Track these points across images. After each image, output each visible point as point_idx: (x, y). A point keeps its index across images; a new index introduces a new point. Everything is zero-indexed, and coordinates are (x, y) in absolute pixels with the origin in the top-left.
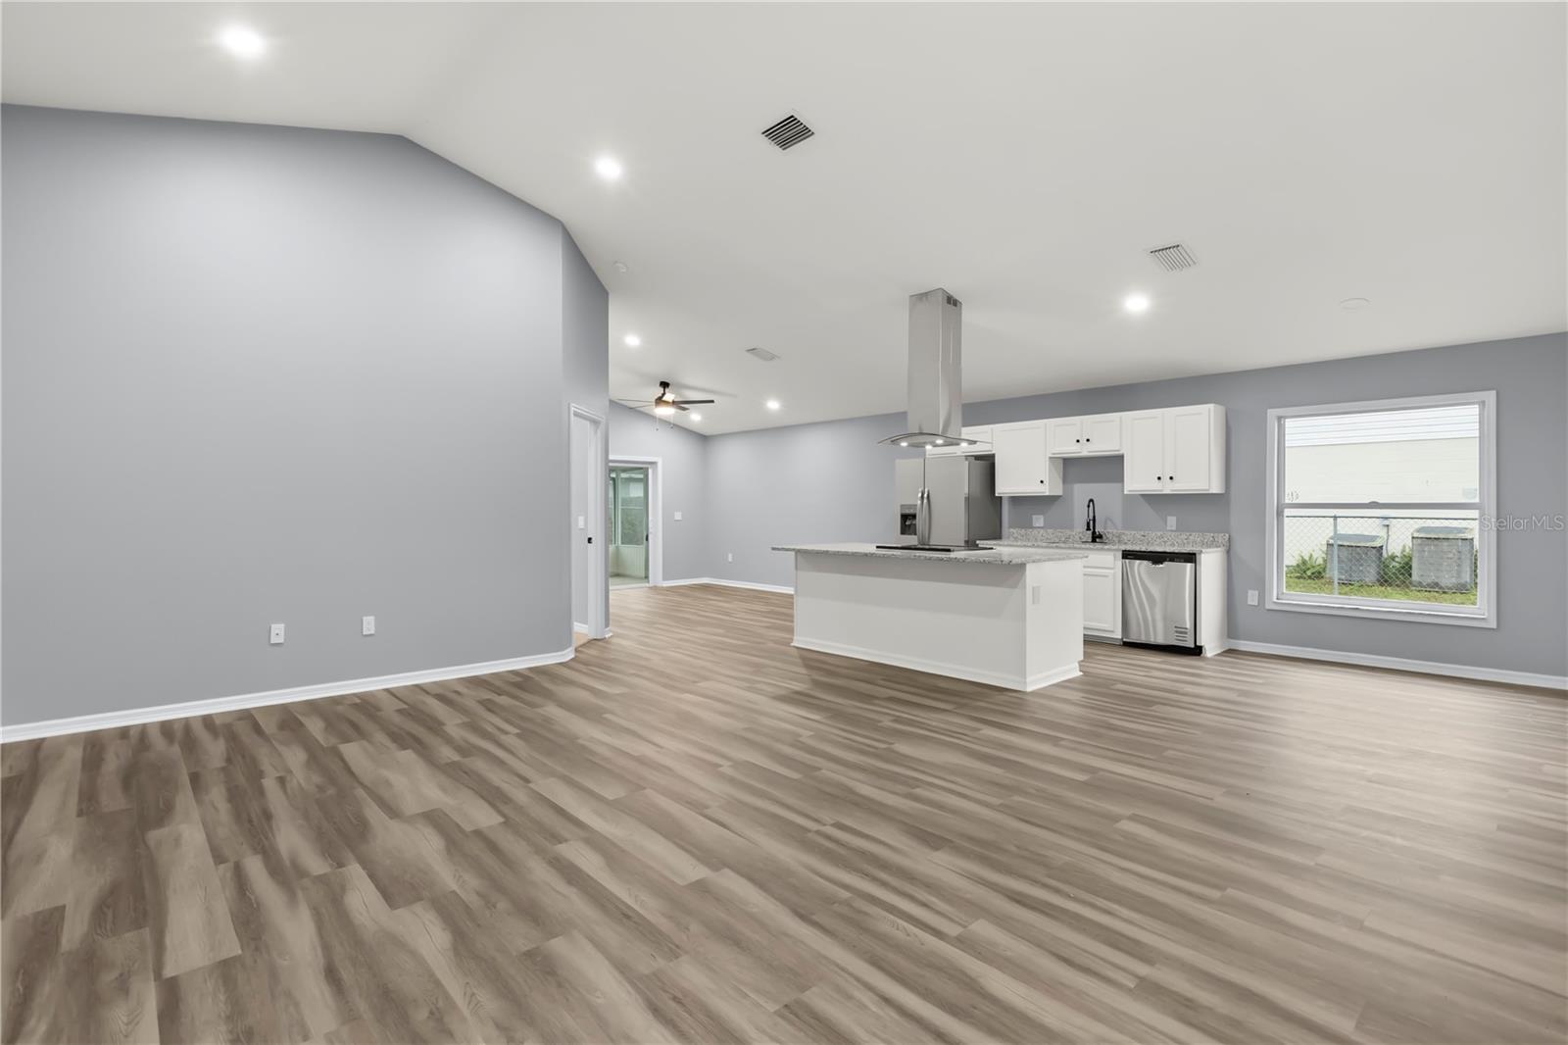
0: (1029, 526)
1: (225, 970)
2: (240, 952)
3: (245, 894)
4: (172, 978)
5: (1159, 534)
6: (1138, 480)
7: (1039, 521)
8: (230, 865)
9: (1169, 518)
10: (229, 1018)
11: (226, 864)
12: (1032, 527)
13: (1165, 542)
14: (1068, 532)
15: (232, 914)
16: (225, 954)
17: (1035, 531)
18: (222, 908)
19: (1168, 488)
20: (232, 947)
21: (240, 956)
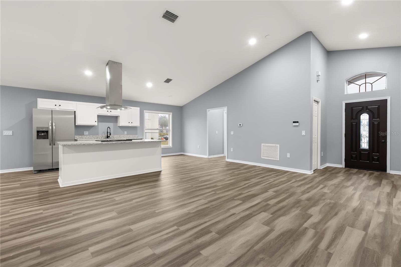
0: (83, 134)
1: (353, 226)
2: (347, 227)
3: (335, 238)
4: (364, 231)
5: (123, 136)
6: (122, 122)
7: (86, 133)
8: (329, 250)
9: (125, 132)
10: (357, 220)
11: (329, 252)
12: (84, 135)
13: (125, 137)
14: (98, 136)
15: (342, 235)
16: (350, 228)
17: (86, 136)
18: (343, 238)
19: (130, 125)
20: (348, 229)
21: (348, 226)
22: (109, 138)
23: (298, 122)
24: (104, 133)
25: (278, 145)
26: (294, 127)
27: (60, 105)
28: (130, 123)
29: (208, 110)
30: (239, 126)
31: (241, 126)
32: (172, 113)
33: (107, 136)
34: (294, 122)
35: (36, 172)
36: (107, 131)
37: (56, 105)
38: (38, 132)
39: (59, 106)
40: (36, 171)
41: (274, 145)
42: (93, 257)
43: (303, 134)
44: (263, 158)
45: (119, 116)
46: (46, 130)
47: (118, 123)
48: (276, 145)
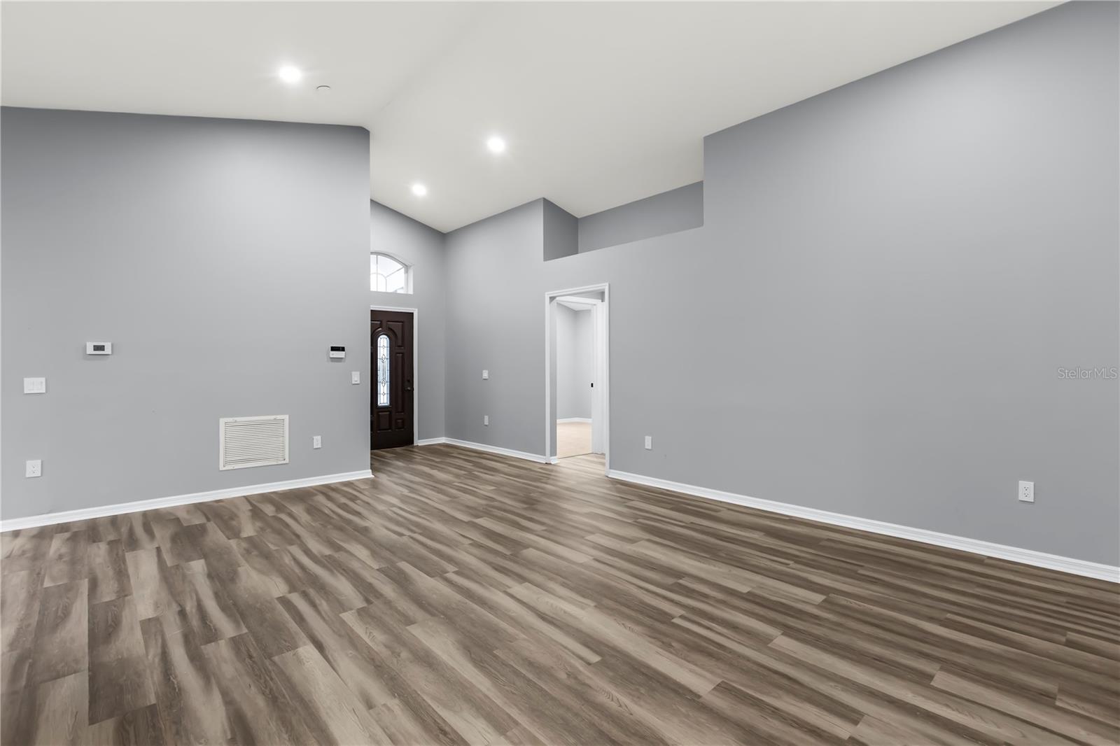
23: (343, 349)
25: (286, 417)
26: (332, 361)
30: (90, 350)
31: (108, 351)
34: (333, 349)
41: (272, 417)
42: (861, 714)
43: (356, 379)
44: (229, 467)
48: (279, 417)
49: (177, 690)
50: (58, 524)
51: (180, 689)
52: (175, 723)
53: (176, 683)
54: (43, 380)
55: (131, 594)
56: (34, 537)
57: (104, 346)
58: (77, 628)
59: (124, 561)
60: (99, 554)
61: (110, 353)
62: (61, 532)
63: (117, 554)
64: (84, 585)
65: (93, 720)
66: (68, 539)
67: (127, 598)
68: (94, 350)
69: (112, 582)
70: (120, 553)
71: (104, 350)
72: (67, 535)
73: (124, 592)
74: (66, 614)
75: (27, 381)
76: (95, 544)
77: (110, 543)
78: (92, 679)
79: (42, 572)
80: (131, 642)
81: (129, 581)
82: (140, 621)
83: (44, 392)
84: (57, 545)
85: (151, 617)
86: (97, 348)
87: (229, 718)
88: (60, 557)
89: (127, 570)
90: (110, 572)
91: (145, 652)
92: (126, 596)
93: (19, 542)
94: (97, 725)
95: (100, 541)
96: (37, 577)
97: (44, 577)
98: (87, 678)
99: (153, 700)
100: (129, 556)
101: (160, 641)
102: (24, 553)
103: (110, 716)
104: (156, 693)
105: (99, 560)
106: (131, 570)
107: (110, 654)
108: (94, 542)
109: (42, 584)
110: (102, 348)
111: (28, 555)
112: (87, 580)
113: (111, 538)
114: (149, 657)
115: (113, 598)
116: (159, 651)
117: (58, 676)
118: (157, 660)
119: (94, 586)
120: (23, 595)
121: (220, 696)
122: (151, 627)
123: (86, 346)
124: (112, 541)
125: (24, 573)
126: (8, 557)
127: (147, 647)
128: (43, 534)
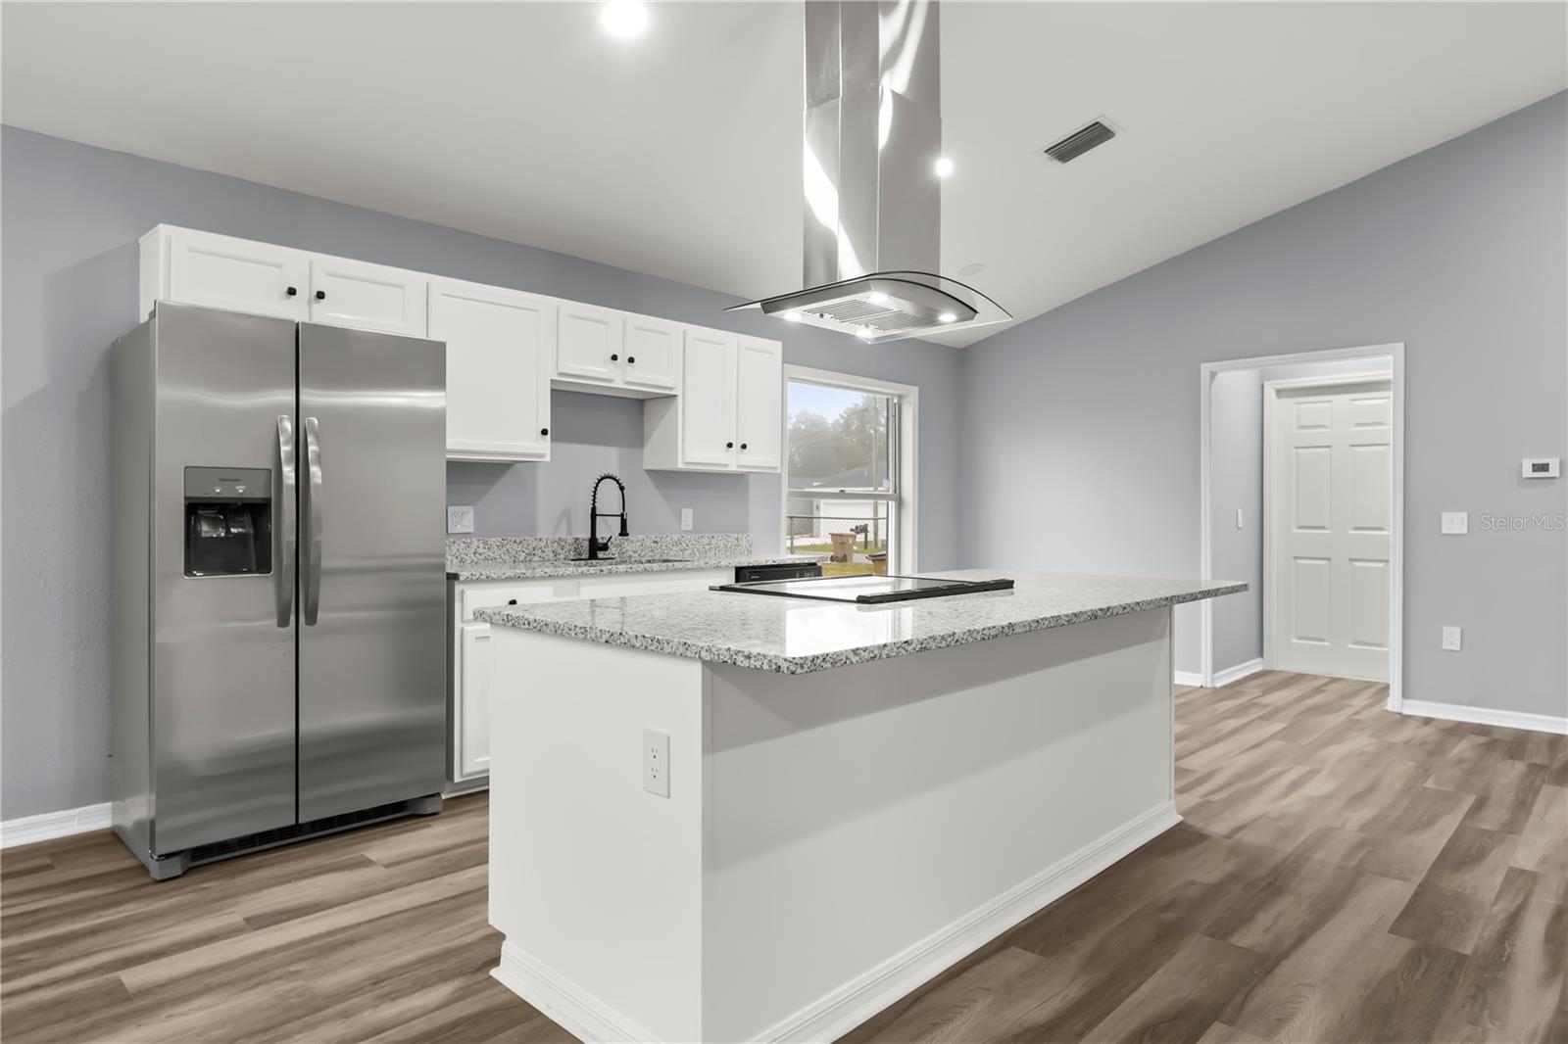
22: (601, 554)
24: (564, 524)
27: (320, 295)
28: (737, 446)
29: (1206, 368)
32: (916, 389)
33: (593, 540)
35: (175, 867)
36: (594, 509)
37: (292, 292)
38: (194, 509)
39: (309, 302)
40: (177, 860)
45: (675, 396)
46: (257, 493)
47: (645, 450)
49: (1504, 959)
50: (1480, 725)
51: (1509, 959)
52: (1478, 987)
53: (1508, 950)
54: (1464, 515)
55: (1520, 833)
56: (1445, 730)
57: (1548, 465)
58: (1433, 842)
59: (1536, 794)
60: (1510, 773)
61: (1557, 475)
62: (1478, 734)
63: (1532, 782)
64: (1469, 802)
65: (1393, 930)
66: (1481, 745)
67: (1511, 835)
68: (1534, 471)
69: (1503, 811)
70: (1537, 782)
71: (1548, 471)
72: (1483, 739)
73: (1512, 827)
74: (1428, 822)
75: (1446, 516)
76: (1511, 761)
77: (1534, 768)
78: (1417, 895)
79: (1431, 771)
80: (1485, 883)
81: (1527, 818)
82: (1510, 867)
83: (1465, 531)
84: (1464, 747)
85: (1527, 869)
86: (1537, 468)
87: (1551, 1027)
88: (1461, 761)
89: (1532, 805)
90: (1510, 799)
91: (1493, 900)
92: (1512, 833)
93: (1428, 730)
94: (1395, 937)
95: (1518, 759)
96: (1423, 771)
97: (1429, 776)
98: (1413, 892)
99: (1468, 950)
100: (1547, 791)
101: (1520, 899)
102: (1424, 743)
103: (1413, 937)
104: (1477, 948)
105: (1504, 780)
106: (1538, 807)
107: (1452, 882)
108: (1512, 758)
109: (1424, 782)
110: (1544, 467)
111: (1427, 747)
112: (1474, 797)
113: (1538, 760)
114: (1495, 908)
115: (1493, 829)
116: (1513, 908)
117: (1385, 874)
118: (1502, 916)
119: (1480, 805)
120: (1399, 784)
121: (1557, 998)
122: (1521, 881)
123: (1521, 467)
124: (1535, 764)
125: (1411, 765)
126: (1407, 742)
127: (1498, 897)
128: (1457, 730)
